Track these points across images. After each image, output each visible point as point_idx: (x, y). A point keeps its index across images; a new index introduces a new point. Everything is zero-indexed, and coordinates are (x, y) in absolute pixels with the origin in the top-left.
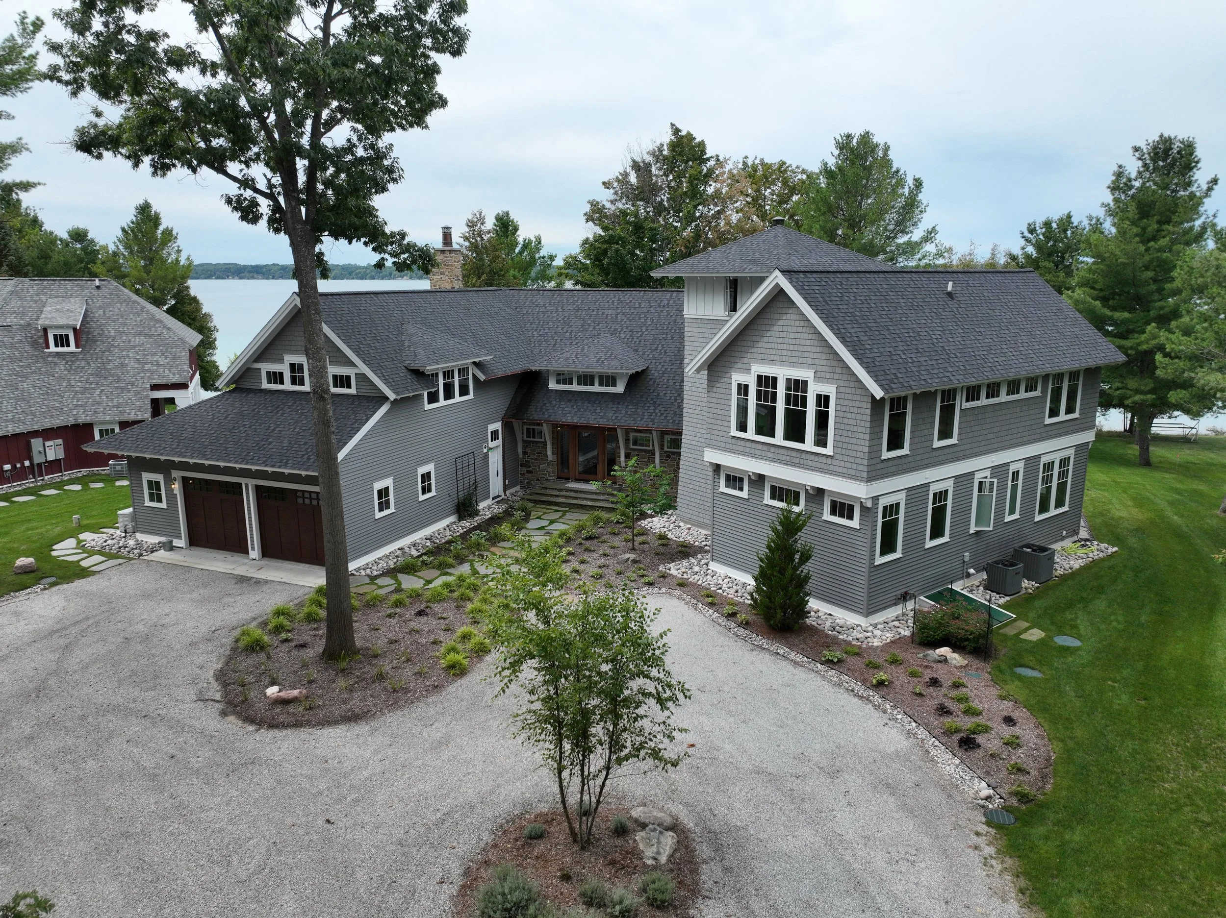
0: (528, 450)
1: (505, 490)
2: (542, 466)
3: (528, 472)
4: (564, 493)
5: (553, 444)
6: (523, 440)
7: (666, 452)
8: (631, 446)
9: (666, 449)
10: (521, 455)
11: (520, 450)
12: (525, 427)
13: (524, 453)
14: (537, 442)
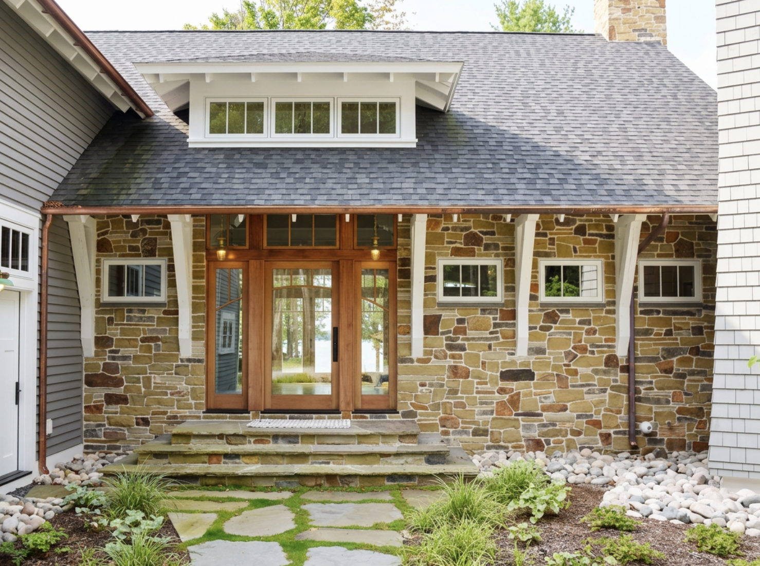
0: (114, 332)
1: (42, 454)
2: (156, 379)
3: (111, 399)
4: (250, 447)
5: (195, 307)
6: (99, 304)
7: (544, 305)
8: (442, 298)
9: (543, 298)
10: (89, 349)
11: (88, 333)
12: (107, 263)
13: (102, 342)
14: (142, 307)
